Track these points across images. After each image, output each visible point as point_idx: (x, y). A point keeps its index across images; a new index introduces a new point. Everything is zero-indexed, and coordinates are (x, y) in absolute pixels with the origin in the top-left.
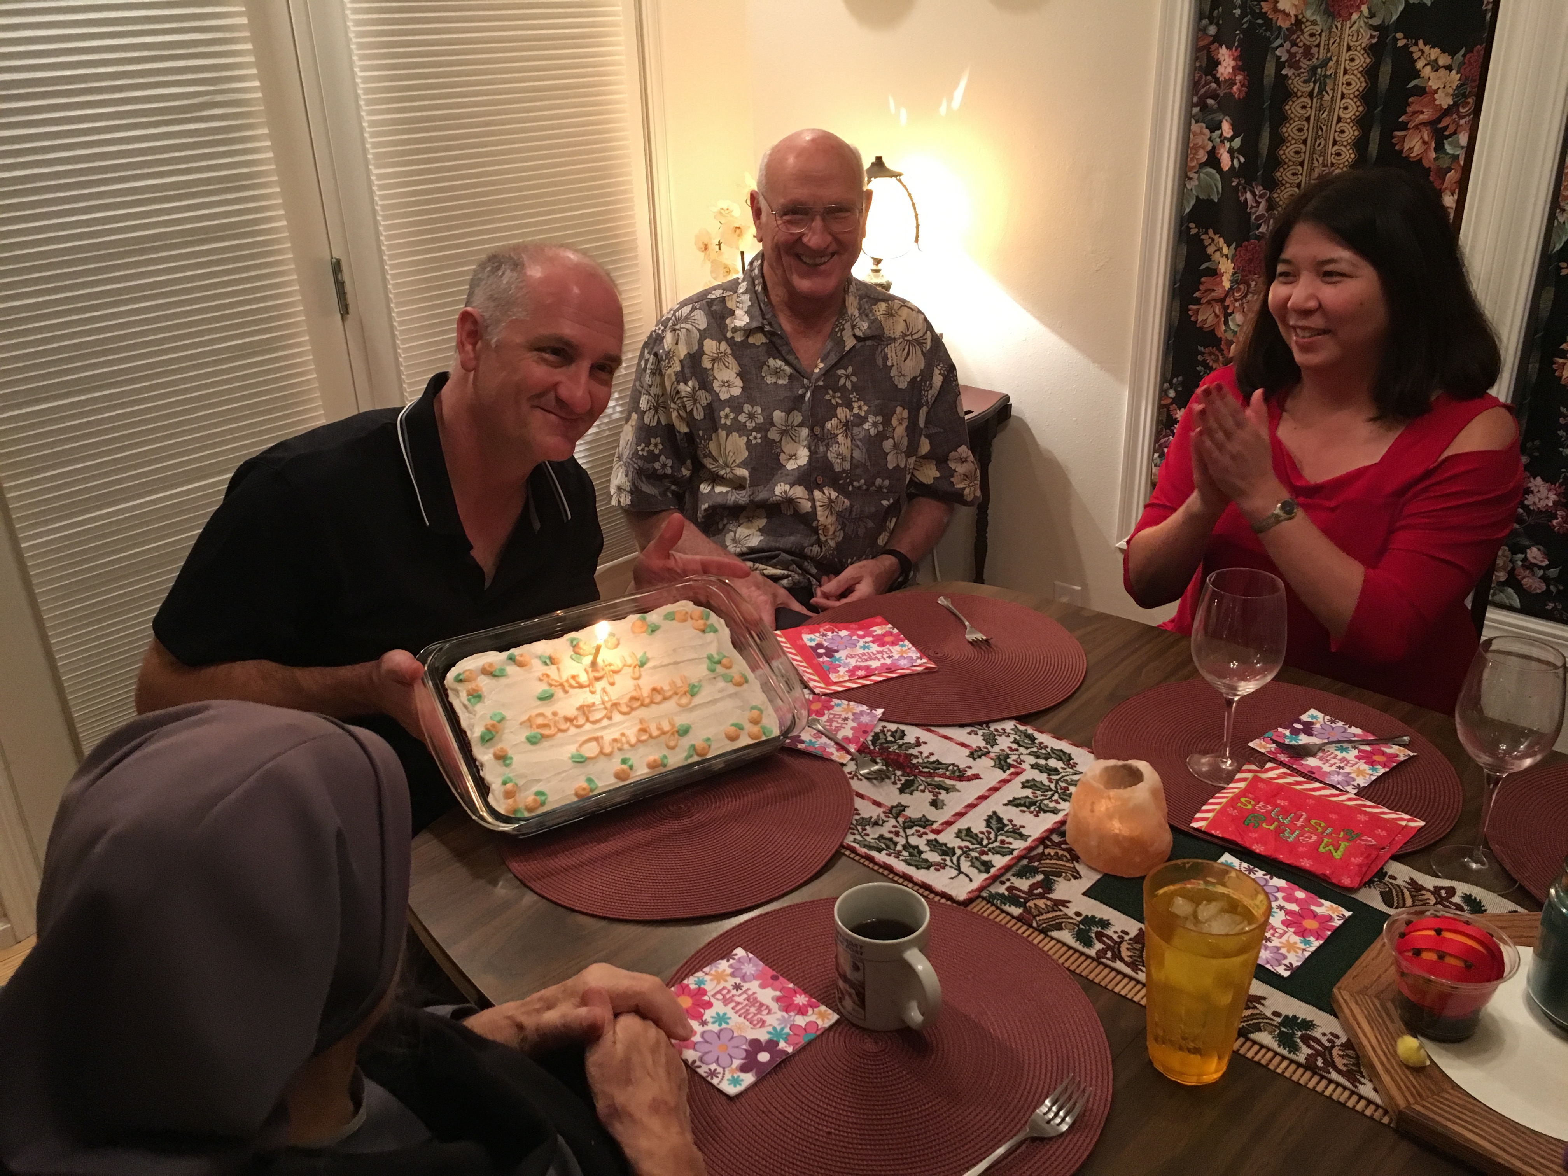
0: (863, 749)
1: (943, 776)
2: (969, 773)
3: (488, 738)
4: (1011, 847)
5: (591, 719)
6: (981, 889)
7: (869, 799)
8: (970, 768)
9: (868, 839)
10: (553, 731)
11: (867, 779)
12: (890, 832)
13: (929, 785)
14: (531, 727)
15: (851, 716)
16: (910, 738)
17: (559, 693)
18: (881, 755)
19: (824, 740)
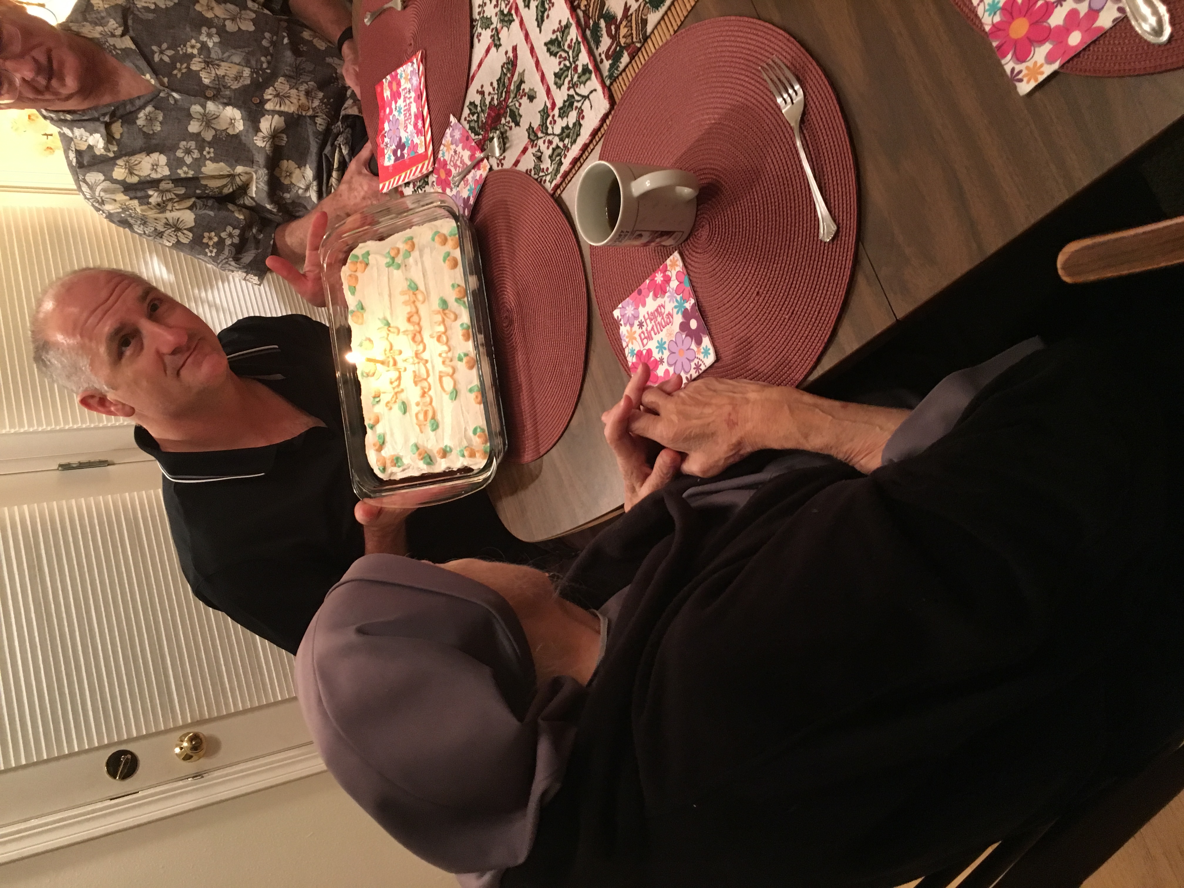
0: (482, 146)
1: (510, 80)
2: (510, 54)
3: (429, 460)
4: (574, 41)
5: (425, 377)
6: (603, 83)
7: (520, 156)
8: (506, 53)
9: (550, 170)
10: (430, 409)
11: (504, 151)
12: (548, 148)
13: (516, 97)
14: (425, 425)
15: (453, 147)
16: (477, 99)
17: (403, 396)
18: (487, 132)
19: (469, 177)
